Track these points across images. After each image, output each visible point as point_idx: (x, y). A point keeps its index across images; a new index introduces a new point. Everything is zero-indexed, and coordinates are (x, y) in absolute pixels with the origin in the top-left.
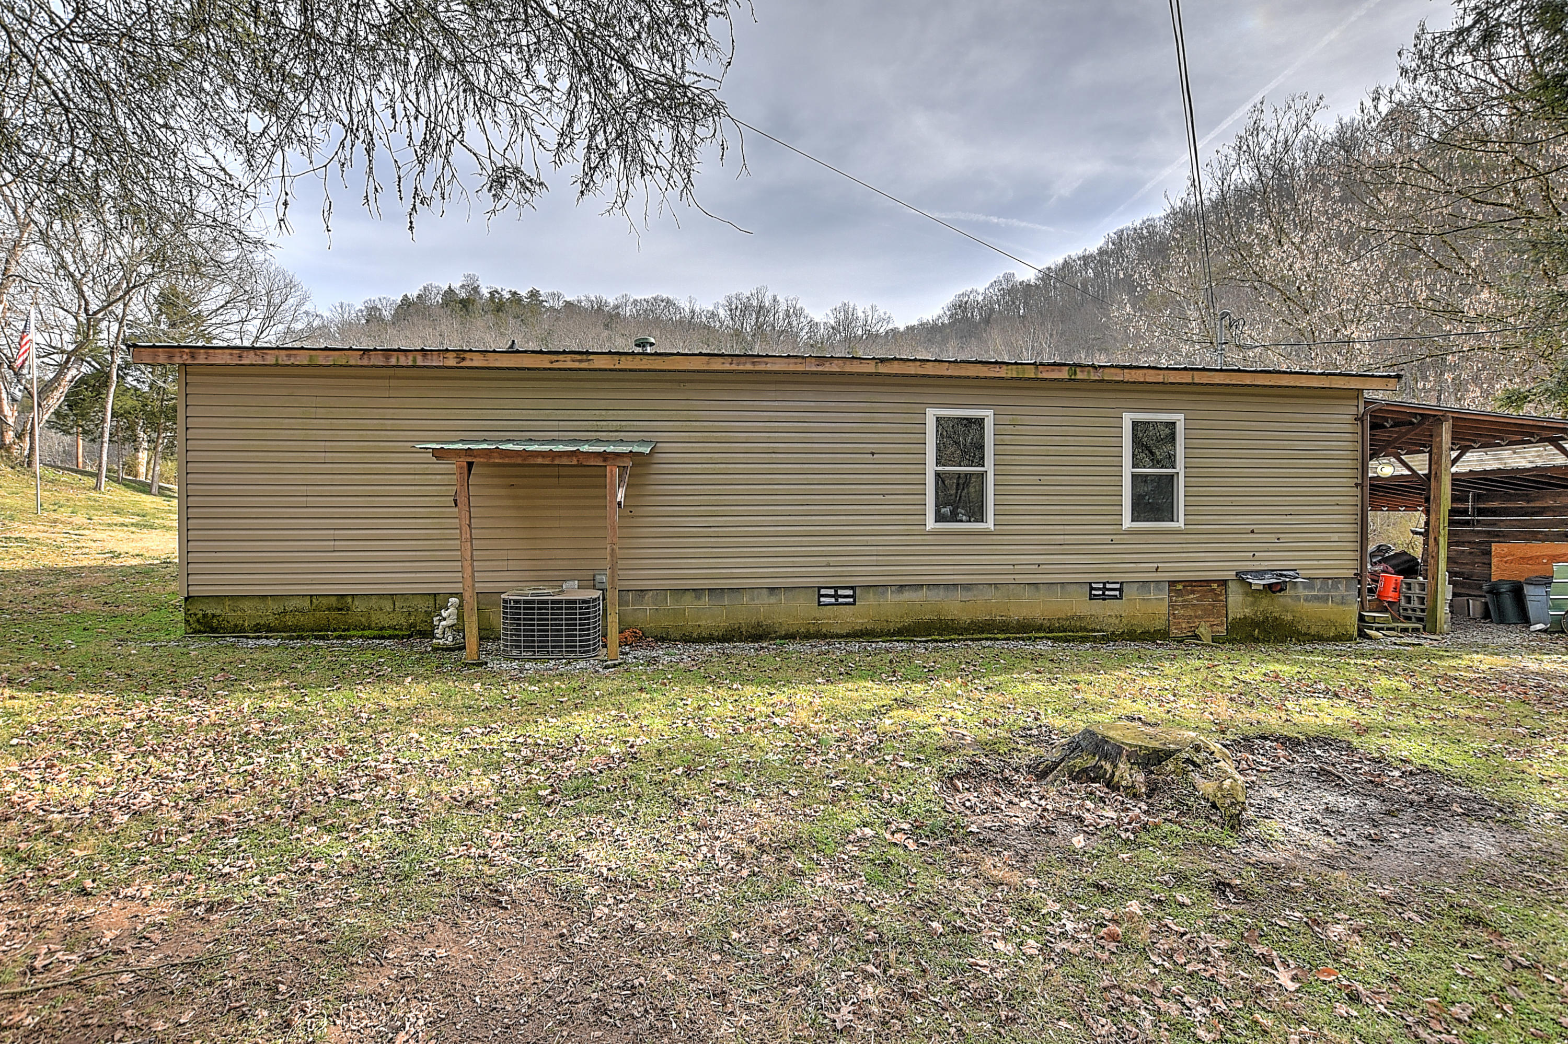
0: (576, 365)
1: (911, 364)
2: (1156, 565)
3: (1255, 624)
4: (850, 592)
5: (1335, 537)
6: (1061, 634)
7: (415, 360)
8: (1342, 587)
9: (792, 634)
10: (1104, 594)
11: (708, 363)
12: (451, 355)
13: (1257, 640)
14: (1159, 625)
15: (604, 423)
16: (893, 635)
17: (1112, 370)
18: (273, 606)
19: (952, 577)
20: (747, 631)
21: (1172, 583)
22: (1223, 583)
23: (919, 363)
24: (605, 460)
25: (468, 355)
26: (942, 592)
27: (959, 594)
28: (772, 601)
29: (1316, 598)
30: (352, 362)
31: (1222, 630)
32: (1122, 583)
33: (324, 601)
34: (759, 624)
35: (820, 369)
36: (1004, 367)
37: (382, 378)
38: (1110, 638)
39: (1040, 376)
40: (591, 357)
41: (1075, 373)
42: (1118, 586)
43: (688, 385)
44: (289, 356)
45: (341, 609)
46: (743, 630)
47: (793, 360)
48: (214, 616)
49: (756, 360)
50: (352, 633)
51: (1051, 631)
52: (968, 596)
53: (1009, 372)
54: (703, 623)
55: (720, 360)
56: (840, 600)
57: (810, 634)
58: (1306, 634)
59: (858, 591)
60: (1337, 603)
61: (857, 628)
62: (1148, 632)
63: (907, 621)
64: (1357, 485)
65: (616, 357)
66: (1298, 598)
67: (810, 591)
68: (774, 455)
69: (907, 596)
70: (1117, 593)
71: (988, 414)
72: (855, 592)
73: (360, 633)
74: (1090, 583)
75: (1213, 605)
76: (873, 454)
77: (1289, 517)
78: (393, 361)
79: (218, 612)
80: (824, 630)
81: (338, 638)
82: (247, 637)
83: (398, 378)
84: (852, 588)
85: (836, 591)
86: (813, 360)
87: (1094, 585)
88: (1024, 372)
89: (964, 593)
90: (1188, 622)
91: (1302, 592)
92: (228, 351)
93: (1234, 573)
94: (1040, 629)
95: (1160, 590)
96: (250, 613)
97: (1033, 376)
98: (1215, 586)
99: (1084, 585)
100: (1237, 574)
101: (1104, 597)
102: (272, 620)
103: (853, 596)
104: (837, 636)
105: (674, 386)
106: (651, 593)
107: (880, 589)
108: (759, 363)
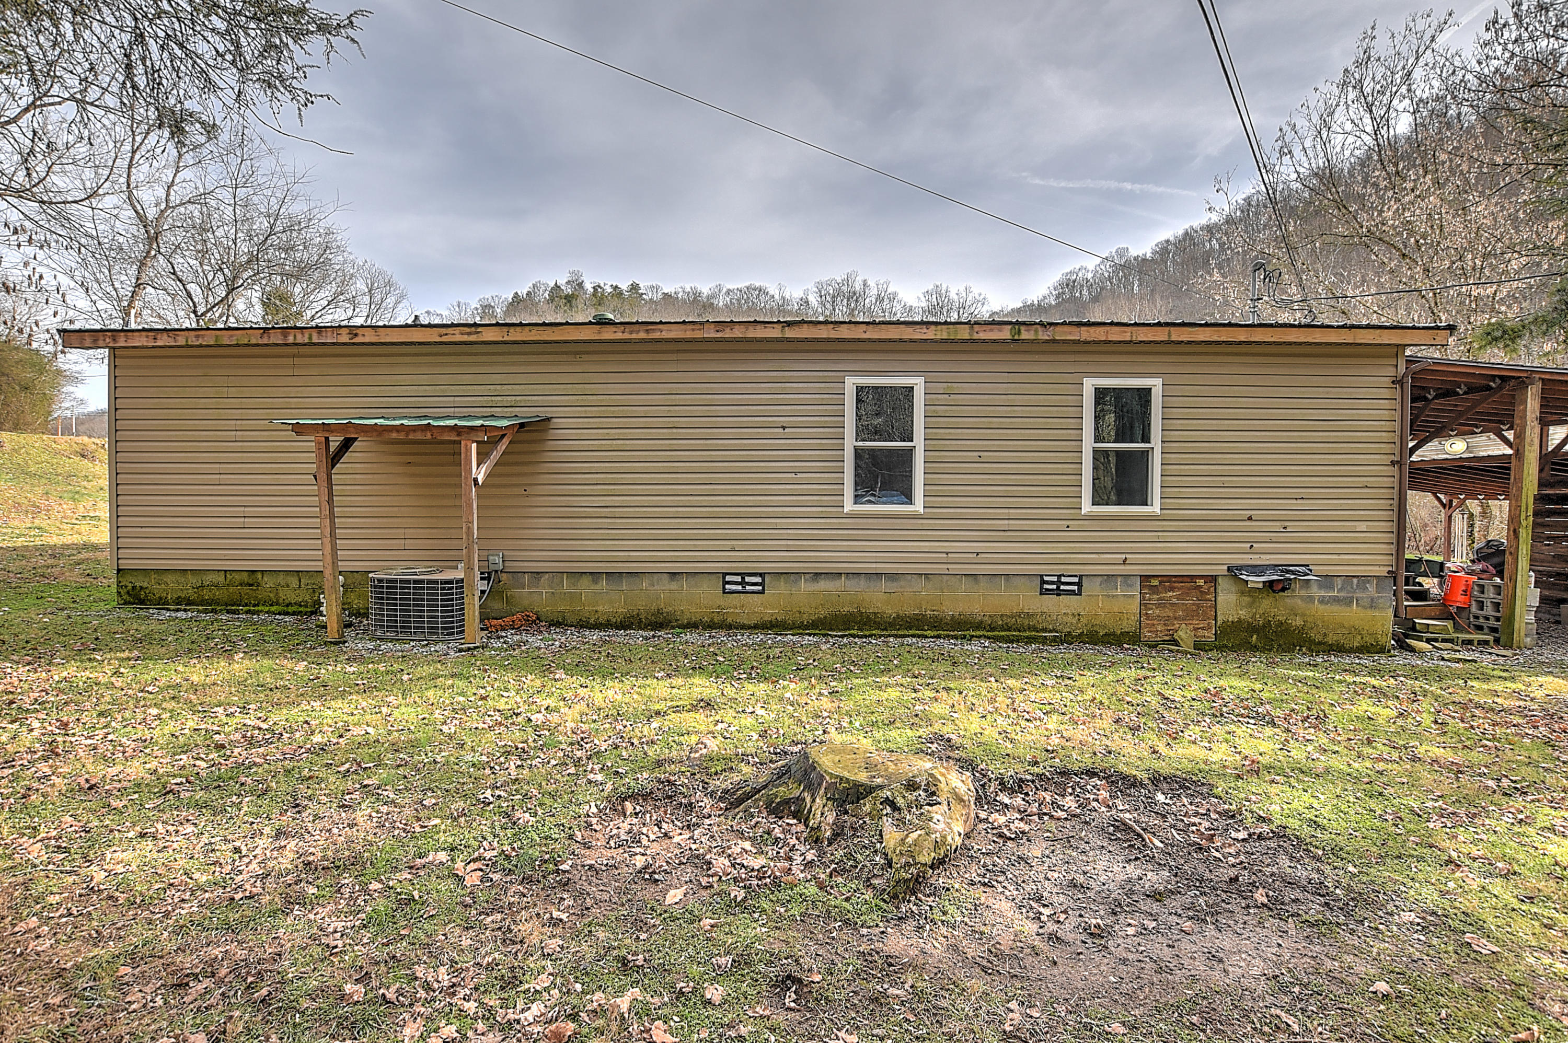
0: (465, 338)
1: (822, 327)
2: (1124, 556)
3: (1252, 629)
4: (759, 580)
5: (1363, 526)
6: (1003, 633)
7: (310, 338)
8: (1371, 588)
9: (695, 623)
10: (1058, 588)
11: (599, 333)
12: (344, 331)
13: (1254, 649)
14: (1129, 625)
15: (499, 398)
16: (807, 627)
17: (1066, 328)
18: (193, 580)
19: (874, 565)
20: (646, 618)
21: (1145, 578)
22: (1212, 579)
23: (832, 326)
24: (459, 435)
25: (360, 331)
26: (863, 582)
27: (883, 584)
28: (673, 587)
29: (1336, 600)
30: (253, 341)
31: (1209, 635)
32: (1081, 577)
33: (237, 577)
34: (659, 611)
35: (719, 335)
36: (933, 327)
37: (288, 356)
38: (1066, 639)
39: (976, 336)
40: (479, 329)
41: (1019, 332)
42: (1076, 580)
44: (197, 337)
45: (252, 585)
46: (642, 617)
47: (691, 327)
48: (141, 588)
49: (650, 327)
50: (260, 608)
51: (992, 629)
52: (893, 587)
53: (939, 333)
54: (600, 608)
55: (612, 328)
56: (748, 588)
57: (714, 623)
58: (1320, 643)
59: (769, 578)
60: (1364, 607)
61: (765, 619)
62: (1114, 634)
63: (823, 613)
64: (1393, 463)
65: (505, 329)
66: (1311, 599)
67: (714, 576)
68: (675, 430)
69: (823, 585)
70: (1076, 588)
71: (918, 383)
72: (763, 580)
73: (267, 609)
74: (1042, 576)
75: (1198, 606)
76: (784, 428)
77: (1299, 501)
78: (291, 339)
79: (145, 585)
80: (730, 620)
81: (247, 612)
82: (168, 610)
83: (302, 356)
84: (761, 575)
85: (743, 578)
86: (713, 326)
87: (1046, 578)
88: (956, 332)
89: (888, 584)
90: (1165, 624)
91: (1316, 592)
92: (144, 334)
93: (1225, 567)
94: (979, 626)
95: (1131, 586)
96: (172, 587)
97: (967, 337)
98: (1201, 582)
99: (1034, 578)
100: (1229, 569)
101: (1058, 592)
102: (191, 594)
103: (762, 584)
104: (744, 627)
105: (570, 358)
106: (547, 576)
107: (792, 577)
108: (653, 330)
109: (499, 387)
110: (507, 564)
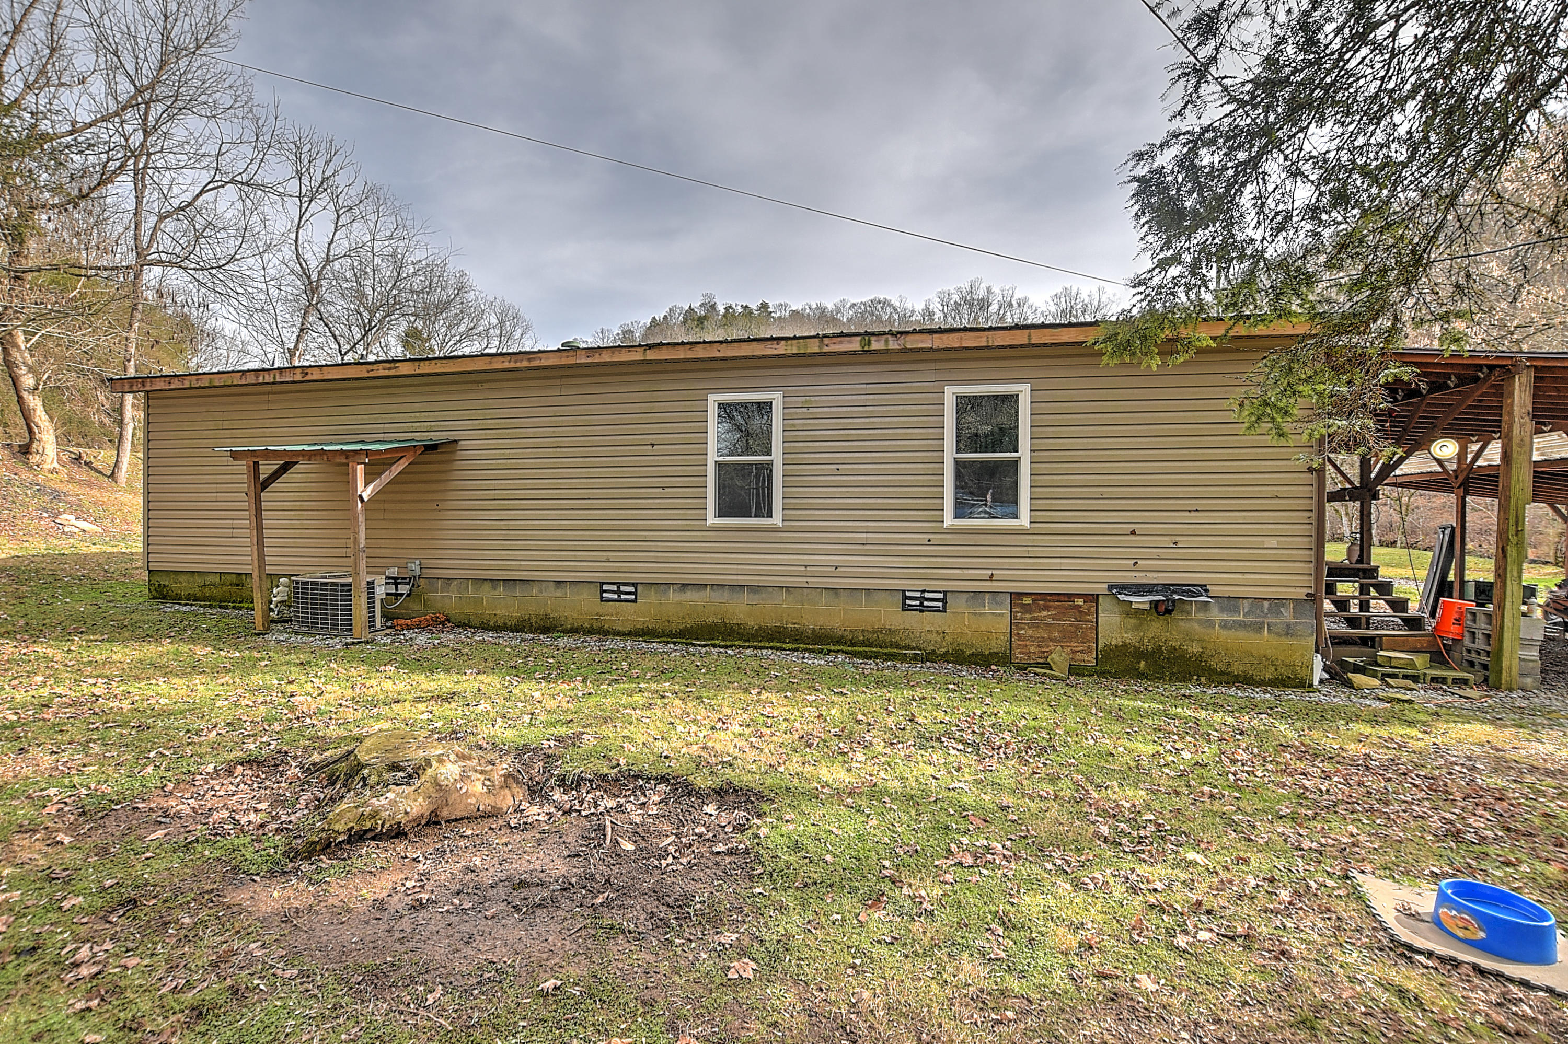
0: (387, 373)
1: (680, 348)
2: (990, 572)
3: (1139, 654)
4: (632, 589)
5: (1273, 542)
6: (862, 649)
7: (274, 378)
8: (1287, 614)
9: (577, 629)
10: (922, 604)
11: (490, 363)
12: (298, 371)
13: (1142, 676)
14: (998, 644)
15: (418, 424)
16: (675, 636)
17: (917, 336)
18: (199, 580)
19: (735, 577)
20: (536, 623)
21: (1016, 596)
22: (1093, 598)
23: (689, 346)
24: (347, 458)
25: (309, 370)
26: (726, 593)
27: (746, 596)
28: (558, 595)
29: (1242, 625)
30: (235, 383)
31: (1090, 659)
32: (945, 593)
33: (228, 578)
34: (547, 617)
35: (589, 360)
36: (783, 343)
37: (264, 394)
38: (930, 657)
39: (825, 349)
40: (397, 365)
41: (869, 343)
42: (941, 596)
43: (486, 385)
44: (197, 380)
45: (238, 585)
46: (533, 621)
47: (565, 354)
48: (164, 586)
49: (531, 356)
50: (242, 605)
51: (853, 645)
52: (755, 599)
53: (789, 348)
54: (498, 612)
55: (501, 359)
56: (623, 597)
57: (593, 629)
58: (1222, 673)
59: (640, 588)
60: (1278, 634)
61: (638, 626)
62: (982, 654)
63: (690, 623)
64: (1311, 470)
65: (417, 363)
66: (1210, 623)
67: (592, 585)
68: (558, 450)
69: (690, 595)
70: (940, 604)
71: (776, 397)
72: (636, 589)
73: (246, 606)
74: (904, 591)
75: (1076, 627)
76: (653, 445)
77: (1193, 514)
78: (261, 380)
79: (167, 583)
80: (606, 626)
81: (234, 607)
82: (180, 604)
83: (275, 393)
84: (633, 584)
85: (618, 587)
86: (584, 352)
87: (908, 594)
88: (806, 346)
89: (751, 596)
90: (1038, 646)
91: (1216, 615)
92: (163, 379)
93: (1106, 586)
94: (840, 641)
95: (1000, 604)
96: (184, 586)
97: (817, 350)
98: (1080, 602)
99: (896, 593)
100: (1111, 587)
101: (922, 609)
102: (197, 591)
103: (635, 593)
104: (618, 633)
105: (474, 386)
106: (456, 582)
107: (662, 587)
108: (534, 359)
109: (418, 414)
110: (424, 571)
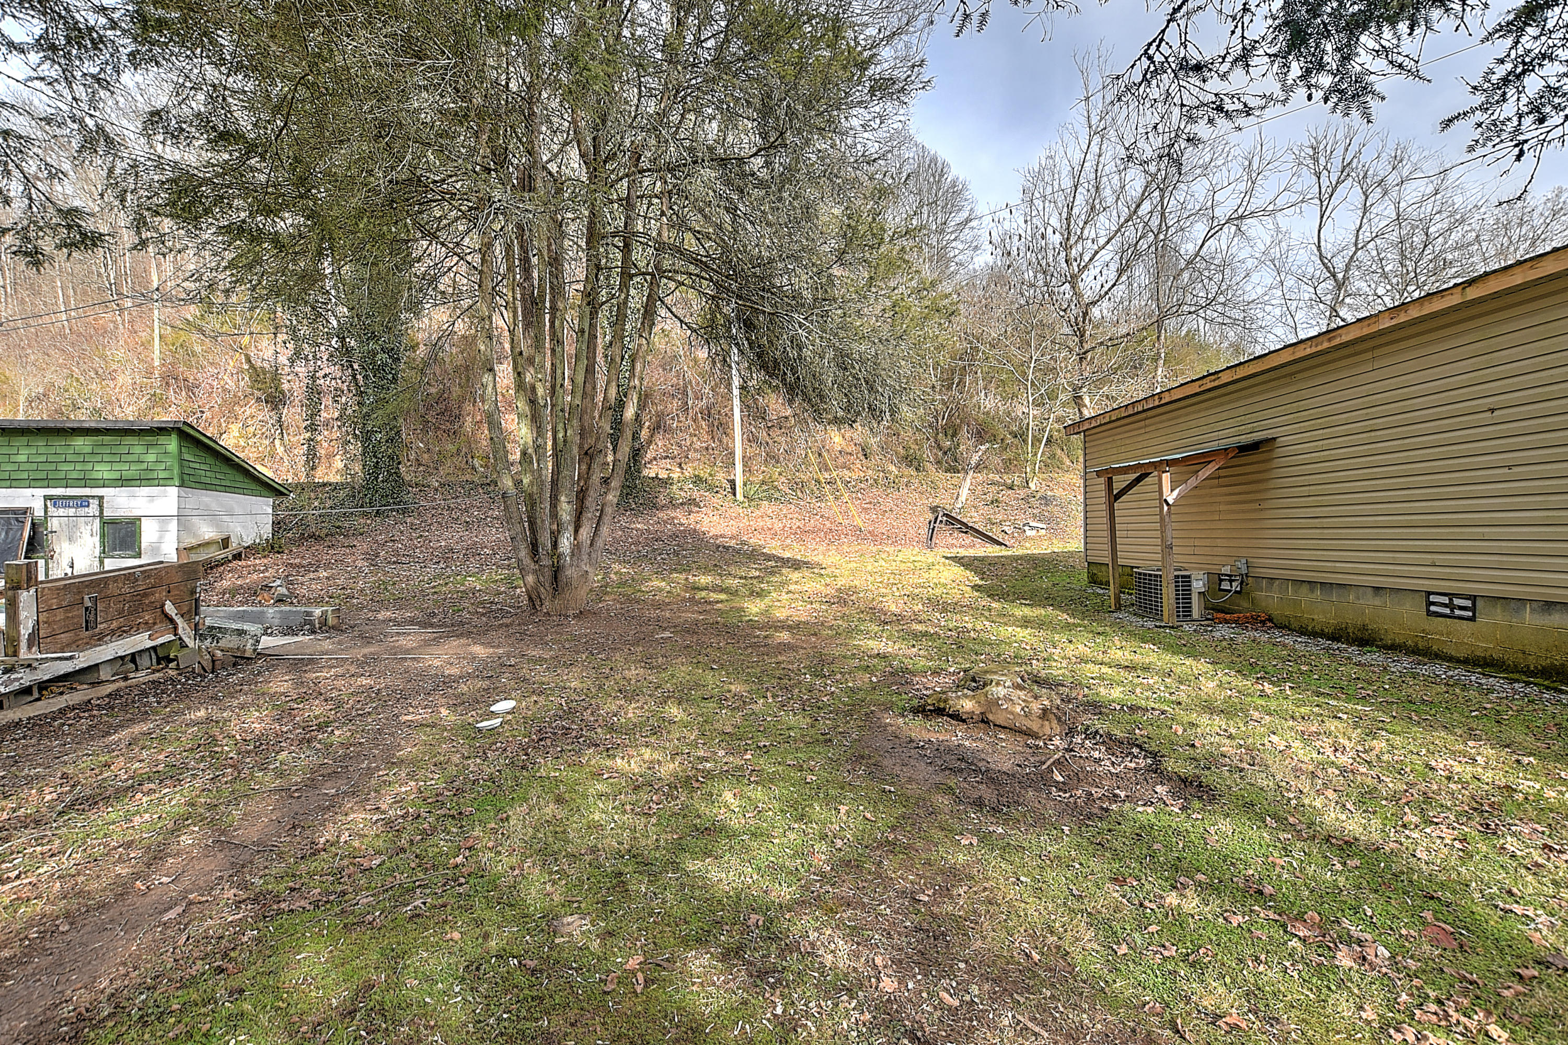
0: (1213, 384)
4: (1468, 603)
7: (1143, 406)
9: (1398, 646)
11: (1294, 353)
12: (1156, 397)
15: (1243, 427)
16: (1534, 674)
20: (1354, 633)
25: (1163, 395)
28: (1377, 603)
34: (1364, 628)
35: (1394, 322)
43: (1299, 376)
46: (1350, 631)
47: (1366, 322)
48: (1094, 574)
54: (1316, 617)
55: (1302, 346)
56: (1457, 612)
57: (1418, 649)
59: (1480, 603)
61: (1478, 654)
63: (1557, 658)
65: (1234, 370)
67: (1417, 595)
69: (1558, 619)
72: (1474, 604)
76: (1492, 411)
78: (1136, 409)
79: (1096, 572)
80: (1435, 648)
82: (1101, 588)
83: (1146, 419)
84: (1468, 597)
85: (1451, 600)
86: (1387, 313)
96: (1104, 574)
103: (1472, 609)
104: (1450, 659)
105: (1288, 380)
106: (1277, 582)
107: (1513, 604)
108: (1334, 337)
109: (1243, 418)
110: (1250, 569)
